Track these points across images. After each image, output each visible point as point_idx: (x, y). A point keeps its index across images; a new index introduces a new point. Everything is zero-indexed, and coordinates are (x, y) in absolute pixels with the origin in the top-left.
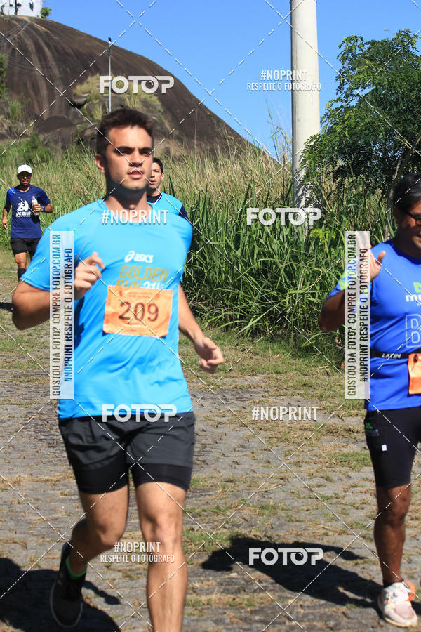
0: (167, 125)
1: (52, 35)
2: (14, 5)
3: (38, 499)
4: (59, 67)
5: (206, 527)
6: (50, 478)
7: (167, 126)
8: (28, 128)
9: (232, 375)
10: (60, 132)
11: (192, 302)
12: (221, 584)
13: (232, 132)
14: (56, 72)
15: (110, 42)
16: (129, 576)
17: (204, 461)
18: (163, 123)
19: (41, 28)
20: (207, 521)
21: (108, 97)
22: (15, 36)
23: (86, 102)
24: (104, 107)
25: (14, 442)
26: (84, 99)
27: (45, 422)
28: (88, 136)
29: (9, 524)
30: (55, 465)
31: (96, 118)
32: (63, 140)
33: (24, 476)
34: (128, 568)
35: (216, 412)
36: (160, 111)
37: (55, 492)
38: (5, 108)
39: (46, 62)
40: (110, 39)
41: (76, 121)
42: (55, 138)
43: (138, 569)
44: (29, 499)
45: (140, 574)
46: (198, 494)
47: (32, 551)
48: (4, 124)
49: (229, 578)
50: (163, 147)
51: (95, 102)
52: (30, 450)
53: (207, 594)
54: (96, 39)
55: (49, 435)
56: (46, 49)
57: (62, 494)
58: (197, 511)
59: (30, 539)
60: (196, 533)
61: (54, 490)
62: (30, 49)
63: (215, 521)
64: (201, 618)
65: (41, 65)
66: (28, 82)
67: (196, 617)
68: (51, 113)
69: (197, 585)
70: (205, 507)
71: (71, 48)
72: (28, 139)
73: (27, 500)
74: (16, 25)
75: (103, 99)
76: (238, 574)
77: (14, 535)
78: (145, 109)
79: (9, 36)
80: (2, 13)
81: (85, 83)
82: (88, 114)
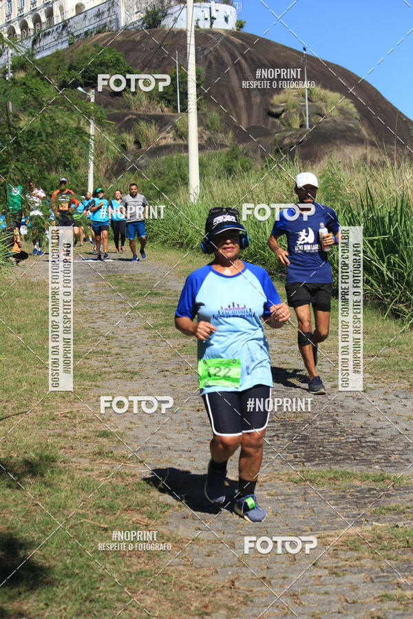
0: (364, 131)
2: (209, 19)
5: (410, 523)
7: (364, 133)
8: (229, 139)
10: (258, 142)
11: (393, 305)
15: (305, 52)
16: (335, 573)
17: (408, 460)
18: (360, 130)
19: (236, 40)
20: (410, 518)
21: (305, 106)
23: (283, 111)
24: (301, 116)
26: (281, 109)
28: (287, 145)
29: (217, 524)
31: (294, 127)
34: (334, 565)
36: (356, 118)
37: (262, 492)
38: (203, 119)
39: (242, 73)
40: (305, 49)
41: (275, 131)
42: (254, 148)
43: (344, 566)
45: (346, 570)
47: (240, 550)
48: (204, 135)
50: (361, 154)
54: (291, 49)
56: (243, 61)
57: (268, 494)
58: (401, 508)
59: (238, 539)
60: (400, 530)
61: (261, 491)
62: (226, 61)
64: (406, 612)
65: (238, 76)
66: (226, 94)
67: (401, 612)
68: (250, 123)
69: (402, 580)
70: (409, 505)
71: (266, 58)
72: (228, 149)
74: (212, 38)
75: (300, 107)
77: (222, 536)
78: (342, 116)
79: (205, 49)
80: (197, 27)
81: (282, 93)
82: (286, 123)
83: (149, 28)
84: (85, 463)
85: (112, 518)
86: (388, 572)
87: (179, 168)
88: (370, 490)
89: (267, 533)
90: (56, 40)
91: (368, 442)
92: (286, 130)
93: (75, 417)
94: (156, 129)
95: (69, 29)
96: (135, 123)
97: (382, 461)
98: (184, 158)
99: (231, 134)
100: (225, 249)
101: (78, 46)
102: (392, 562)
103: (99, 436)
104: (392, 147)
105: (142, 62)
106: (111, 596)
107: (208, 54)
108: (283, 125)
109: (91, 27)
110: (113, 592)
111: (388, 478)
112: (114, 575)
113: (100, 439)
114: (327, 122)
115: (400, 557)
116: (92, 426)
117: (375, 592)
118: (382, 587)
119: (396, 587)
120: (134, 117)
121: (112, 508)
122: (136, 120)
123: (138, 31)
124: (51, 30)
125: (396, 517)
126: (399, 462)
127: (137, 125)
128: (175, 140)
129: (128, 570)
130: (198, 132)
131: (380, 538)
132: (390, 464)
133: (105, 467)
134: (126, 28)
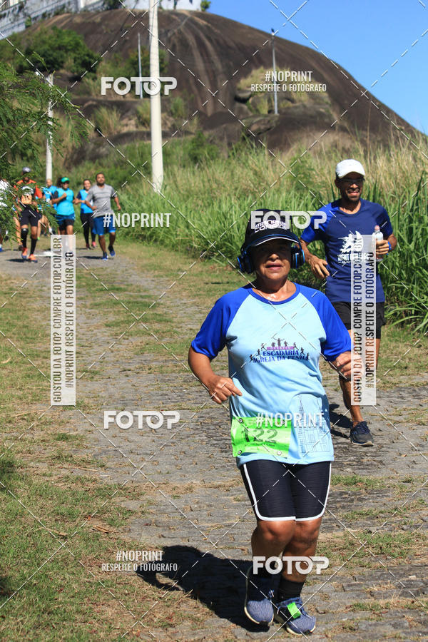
0: (335, 117)
1: (213, 28)
3: (211, 506)
4: (221, 61)
5: (383, 528)
6: (223, 483)
8: (193, 125)
9: (408, 372)
10: (225, 129)
12: (400, 587)
13: (401, 121)
14: (219, 66)
15: (273, 34)
17: (381, 462)
18: (331, 115)
19: (202, 22)
22: (176, 31)
23: (251, 96)
24: (270, 101)
25: (185, 448)
26: (249, 94)
27: (218, 427)
28: (255, 131)
30: (228, 470)
31: (262, 112)
32: (229, 137)
33: (197, 482)
35: (392, 411)
36: (327, 103)
37: (229, 497)
38: (167, 106)
39: (208, 56)
40: (273, 31)
41: (241, 117)
42: (220, 135)
44: (202, 505)
45: (317, 579)
46: (375, 496)
48: (168, 122)
49: (407, 581)
50: (332, 140)
51: (260, 95)
52: (202, 455)
53: (385, 598)
54: (259, 31)
55: (222, 439)
56: (208, 44)
57: (235, 499)
59: (204, 546)
61: (227, 495)
62: (191, 43)
63: (392, 522)
64: (379, 622)
65: (203, 60)
66: (190, 78)
67: (374, 622)
68: (215, 108)
69: (375, 589)
70: (382, 509)
71: (233, 42)
72: (193, 136)
73: (200, 507)
74: (175, 20)
76: (417, 576)
78: (312, 101)
79: (168, 31)
80: (160, 7)
81: (250, 77)
82: (253, 109)
83: (110, 9)
84: (43, 468)
85: (72, 525)
86: (360, 580)
87: (142, 156)
88: (341, 494)
89: (234, 540)
90: (12, 23)
91: (339, 443)
92: (254, 116)
93: (32, 420)
94: (117, 116)
95: (26, 11)
96: (95, 109)
97: (355, 463)
98: (146, 146)
99: (195, 121)
100: (269, 266)
101: (36, 29)
102: (365, 570)
103: (58, 439)
104: (364, 133)
105: (103, 45)
106: (70, 608)
107: (171, 37)
108: (251, 110)
109: (48, 9)
110: (72, 604)
111: (360, 481)
112: (74, 586)
113: (59, 443)
114: (296, 107)
115: (373, 565)
116: (51, 429)
117: (346, 601)
118: (354, 596)
119: (369, 595)
120: (94, 103)
121: (71, 514)
122: (97, 107)
123: (98, 12)
124: (7, 11)
125: (369, 523)
126: (372, 464)
127: (97, 113)
128: (137, 127)
129: (88, 580)
130: (162, 118)
131: (352, 544)
132: (362, 467)
133: (64, 472)
134: (85, 10)
